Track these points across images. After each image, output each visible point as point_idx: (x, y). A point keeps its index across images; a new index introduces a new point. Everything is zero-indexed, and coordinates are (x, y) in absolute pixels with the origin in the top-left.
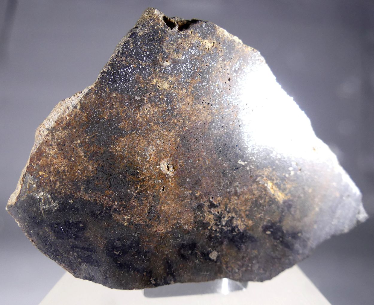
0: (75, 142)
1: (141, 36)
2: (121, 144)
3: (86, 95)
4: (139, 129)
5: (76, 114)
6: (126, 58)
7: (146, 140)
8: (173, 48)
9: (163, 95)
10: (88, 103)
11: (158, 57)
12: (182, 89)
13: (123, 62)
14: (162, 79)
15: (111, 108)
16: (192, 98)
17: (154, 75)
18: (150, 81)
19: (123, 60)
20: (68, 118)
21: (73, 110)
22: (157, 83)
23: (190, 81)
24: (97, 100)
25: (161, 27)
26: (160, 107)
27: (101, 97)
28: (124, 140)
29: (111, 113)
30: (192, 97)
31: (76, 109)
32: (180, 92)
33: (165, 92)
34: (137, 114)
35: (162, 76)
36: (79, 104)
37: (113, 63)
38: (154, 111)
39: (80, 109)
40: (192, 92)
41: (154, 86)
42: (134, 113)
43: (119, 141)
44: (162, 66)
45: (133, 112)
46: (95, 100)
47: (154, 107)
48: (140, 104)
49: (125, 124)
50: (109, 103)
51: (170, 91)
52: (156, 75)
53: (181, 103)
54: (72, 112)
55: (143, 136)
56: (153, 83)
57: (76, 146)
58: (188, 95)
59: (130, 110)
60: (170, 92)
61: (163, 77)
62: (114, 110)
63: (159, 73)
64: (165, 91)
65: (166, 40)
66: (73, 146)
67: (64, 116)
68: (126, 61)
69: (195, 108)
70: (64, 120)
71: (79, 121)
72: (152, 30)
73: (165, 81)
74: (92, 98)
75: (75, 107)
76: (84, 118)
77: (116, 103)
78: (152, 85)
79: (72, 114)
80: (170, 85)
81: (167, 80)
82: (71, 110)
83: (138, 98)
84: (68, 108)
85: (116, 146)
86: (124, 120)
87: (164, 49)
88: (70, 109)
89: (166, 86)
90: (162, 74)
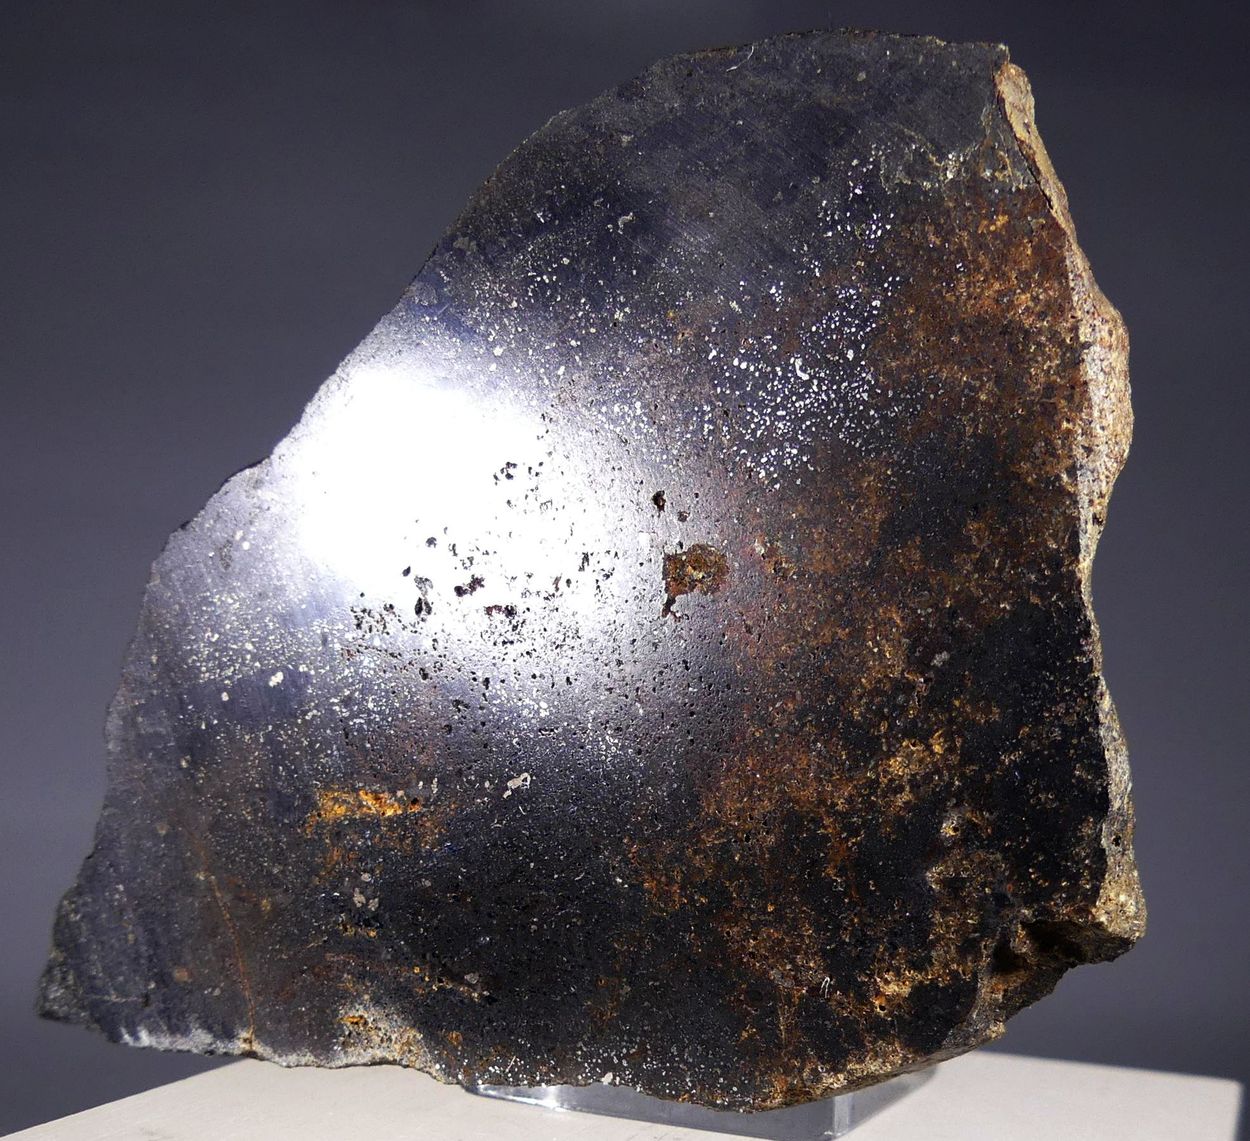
0: (989, 385)
1: (1081, 822)
2: (873, 500)
3: (1075, 526)
4: (863, 587)
5: (1054, 455)
6: (1063, 727)
7: (821, 576)
8: (970, 879)
9: (886, 735)
10: (1051, 513)
11: (986, 815)
12: (850, 800)
13: (1061, 709)
14: (922, 772)
15: (982, 565)
16: (802, 807)
17: (954, 759)
18: (948, 737)
19: (1067, 713)
20: (1065, 425)
21: (1070, 457)
22: (929, 747)
23: (850, 844)
24: (1035, 546)
25: (1053, 900)
26: (860, 697)
27: (1033, 565)
28: (874, 520)
29: (972, 549)
30: (805, 809)
31: (1066, 470)
32: (847, 791)
33: (884, 748)
34: (902, 619)
35: (932, 779)
36: (1071, 490)
37: (1085, 677)
38: (868, 668)
39: (1058, 478)
40: (817, 822)
41: (931, 733)
42: (914, 611)
43: (883, 501)
44: (956, 805)
45: (919, 611)
46: (1040, 540)
47: (879, 681)
48: (921, 649)
49: (910, 561)
50: (1000, 570)
51: (876, 766)
52: (949, 768)
53: (819, 766)
54: (1071, 450)
55: (837, 579)
56: (939, 737)
57: (979, 378)
58: (822, 802)
59: (930, 610)
60: (873, 763)
61: (928, 777)
62: (969, 567)
63: (946, 778)
64: (889, 750)
65: (1009, 879)
66: (986, 370)
67: (1081, 419)
68: (1058, 718)
69: (771, 790)
70: (1070, 410)
71: (1031, 446)
72: (1066, 867)
73: (912, 775)
74: (1054, 536)
75: (1072, 471)
76: (1025, 466)
77: (984, 588)
78: (937, 731)
79: (1063, 444)
80: (891, 781)
81: (909, 781)
82: (1079, 452)
83: (939, 659)
84: (1089, 450)
85: (880, 481)
86: (922, 567)
87: (993, 853)
88: (1081, 451)
89: (896, 766)
90: (936, 786)
